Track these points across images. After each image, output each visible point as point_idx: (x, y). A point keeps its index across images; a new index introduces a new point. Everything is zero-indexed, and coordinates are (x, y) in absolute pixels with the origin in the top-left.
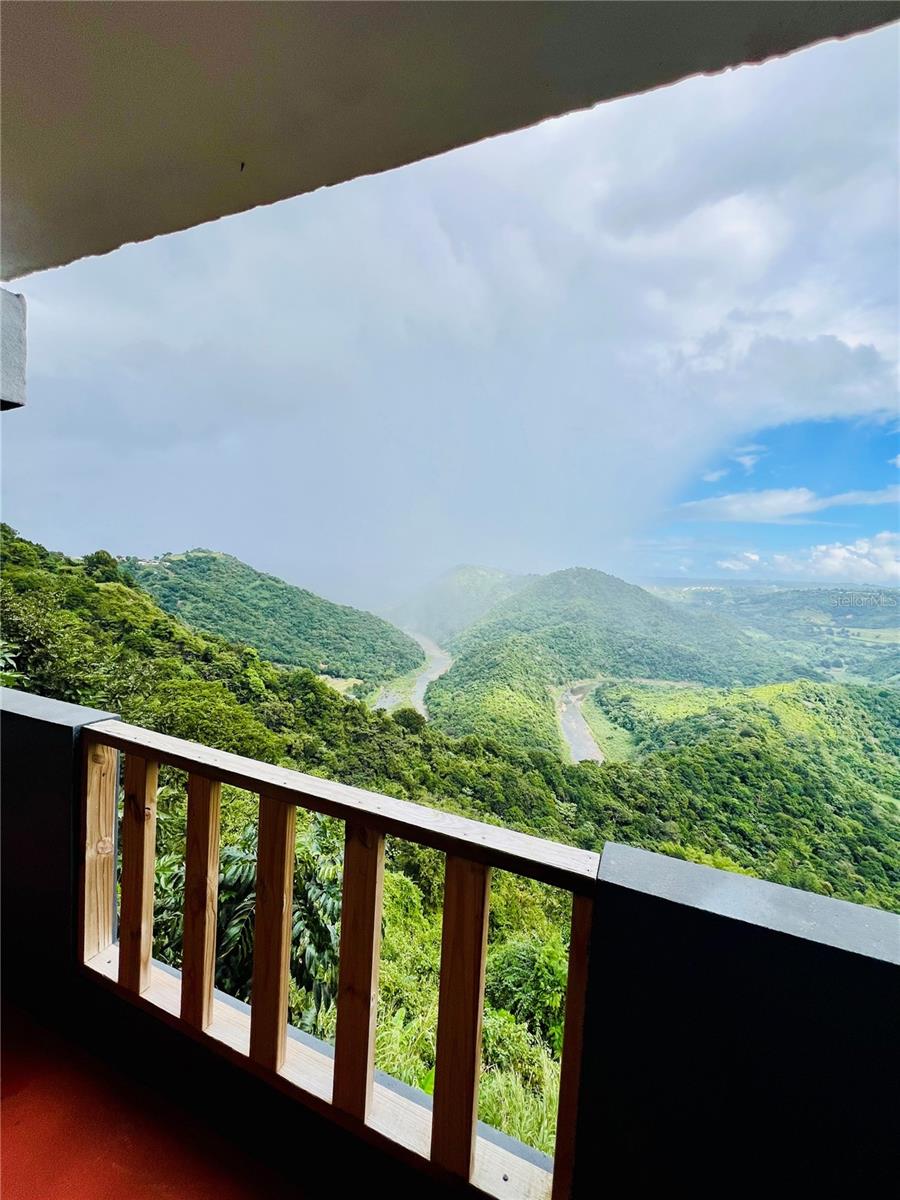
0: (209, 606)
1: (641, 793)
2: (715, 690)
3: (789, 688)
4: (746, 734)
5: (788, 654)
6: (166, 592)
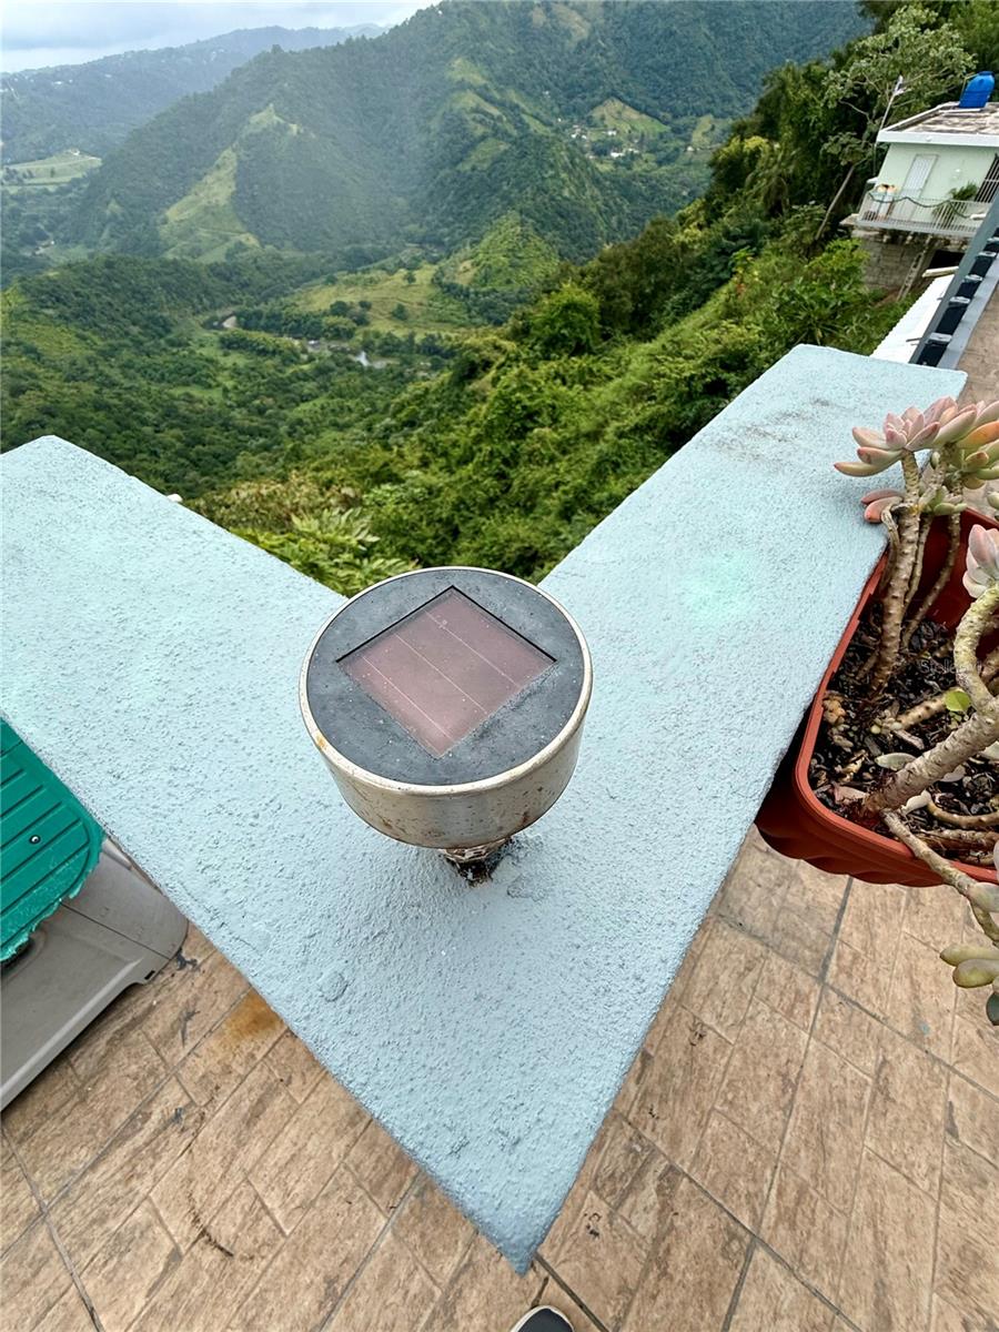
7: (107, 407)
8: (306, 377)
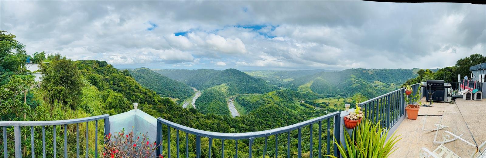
0: (145, 80)
1: (249, 122)
2: (261, 95)
3: (274, 92)
4: (268, 103)
5: (273, 85)
6: (136, 77)
7: (279, 109)
8: (314, 113)
